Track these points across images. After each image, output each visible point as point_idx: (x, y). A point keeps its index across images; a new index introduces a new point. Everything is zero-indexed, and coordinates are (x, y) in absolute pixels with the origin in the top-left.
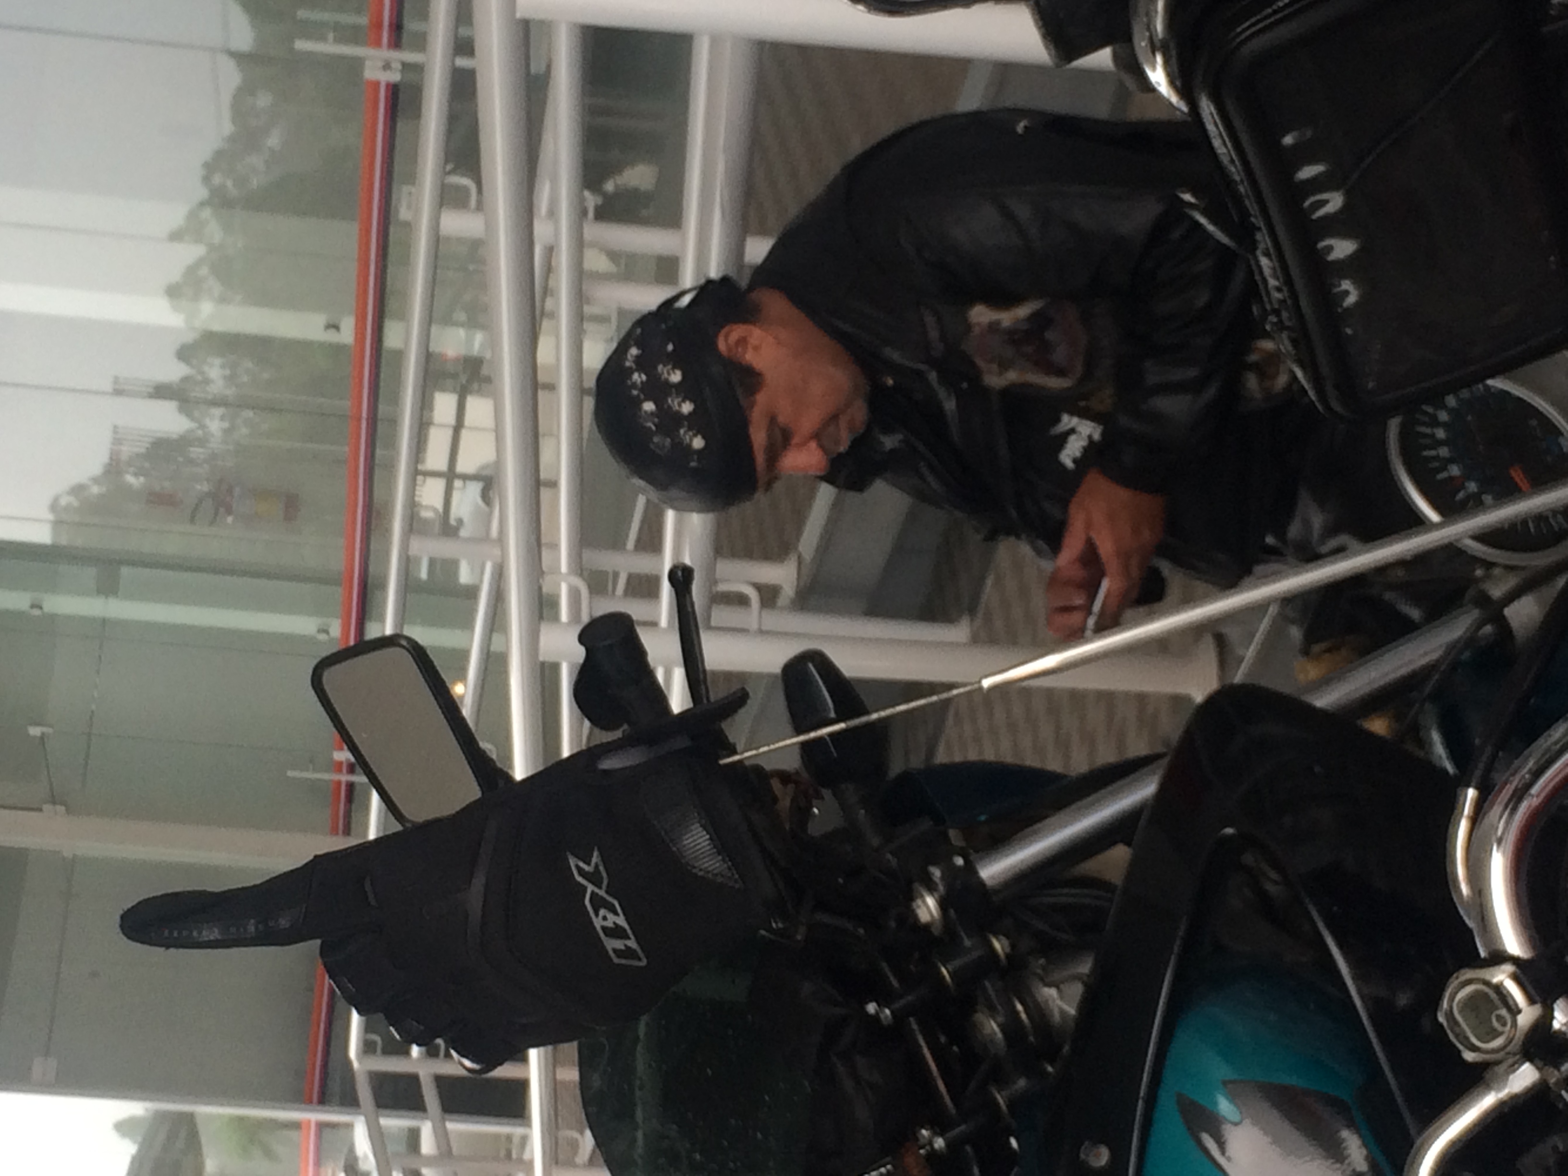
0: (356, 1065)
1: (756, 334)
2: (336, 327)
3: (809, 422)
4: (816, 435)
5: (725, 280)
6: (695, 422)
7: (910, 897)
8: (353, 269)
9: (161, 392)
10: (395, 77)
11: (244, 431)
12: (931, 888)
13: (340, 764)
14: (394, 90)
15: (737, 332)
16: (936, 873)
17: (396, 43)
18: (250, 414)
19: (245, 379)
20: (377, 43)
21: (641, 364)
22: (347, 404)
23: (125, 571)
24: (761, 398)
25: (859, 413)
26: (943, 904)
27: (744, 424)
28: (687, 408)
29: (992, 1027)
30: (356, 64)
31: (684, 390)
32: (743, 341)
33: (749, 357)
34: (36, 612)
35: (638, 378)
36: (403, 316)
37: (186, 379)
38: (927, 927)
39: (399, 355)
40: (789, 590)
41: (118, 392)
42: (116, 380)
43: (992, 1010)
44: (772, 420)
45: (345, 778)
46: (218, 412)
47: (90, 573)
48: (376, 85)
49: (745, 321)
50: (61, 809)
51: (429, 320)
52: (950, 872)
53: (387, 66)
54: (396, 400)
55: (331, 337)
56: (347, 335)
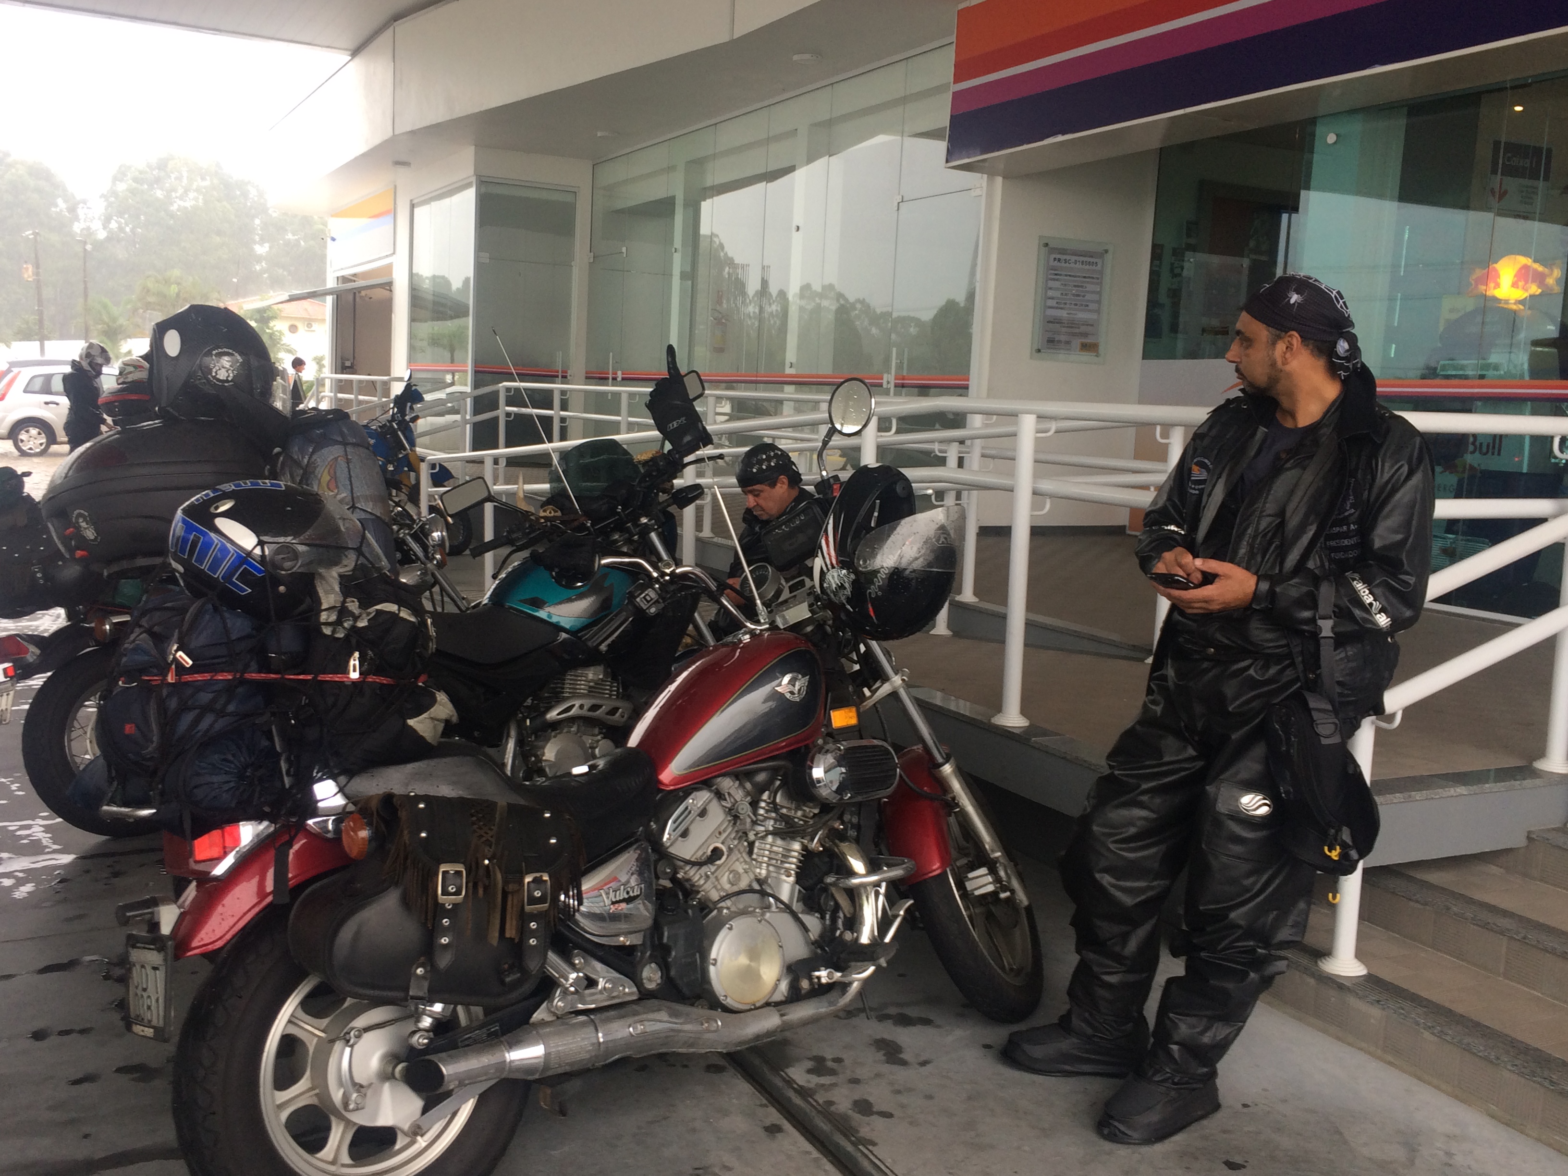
0: (501, 385)
1: (785, 487)
2: (791, 367)
3: (761, 502)
4: (758, 504)
5: (801, 480)
6: (760, 470)
7: (646, 516)
8: (814, 372)
9: (765, 283)
10: (885, 386)
11: (749, 323)
12: (649, 521)
13: (616, 374)
14: (881, 385)
15: (786, 481)
16: (653, 521)
17: (896, 386)
18: (757, 324)
19: (772, 322)
20: (896, 379)
21: (776, 454)
22: (762, 371)
23: (690, 282)
24: (767, 488)
25: (765, 517)
26: (645, 524)
27: (761, 483)
28: (764, 467)
29: (616, 537)
30: (889, 372)
31: (769, 466)
32: (783, 483)
33: (779, 485)
34: (673, 250)
35: (772, 454)
36: (797, 392)
37: (770, 294)
38: (639, 520)
39: (782, 391)
40: (701, 535)
41: (763, 268)
42: (769, 267)
43: (620, 537)
44: (761, 491)
45: (610, 376)
46: (757, 311)
47: (688, 269)
48: (882, 379)
49: (789, 482)
50: (592, 260)
51: (796, 401)
52: (653, 525)
53: (888, 383)
54: (765, 390)
55: (788, 365)
56: (788, 371)
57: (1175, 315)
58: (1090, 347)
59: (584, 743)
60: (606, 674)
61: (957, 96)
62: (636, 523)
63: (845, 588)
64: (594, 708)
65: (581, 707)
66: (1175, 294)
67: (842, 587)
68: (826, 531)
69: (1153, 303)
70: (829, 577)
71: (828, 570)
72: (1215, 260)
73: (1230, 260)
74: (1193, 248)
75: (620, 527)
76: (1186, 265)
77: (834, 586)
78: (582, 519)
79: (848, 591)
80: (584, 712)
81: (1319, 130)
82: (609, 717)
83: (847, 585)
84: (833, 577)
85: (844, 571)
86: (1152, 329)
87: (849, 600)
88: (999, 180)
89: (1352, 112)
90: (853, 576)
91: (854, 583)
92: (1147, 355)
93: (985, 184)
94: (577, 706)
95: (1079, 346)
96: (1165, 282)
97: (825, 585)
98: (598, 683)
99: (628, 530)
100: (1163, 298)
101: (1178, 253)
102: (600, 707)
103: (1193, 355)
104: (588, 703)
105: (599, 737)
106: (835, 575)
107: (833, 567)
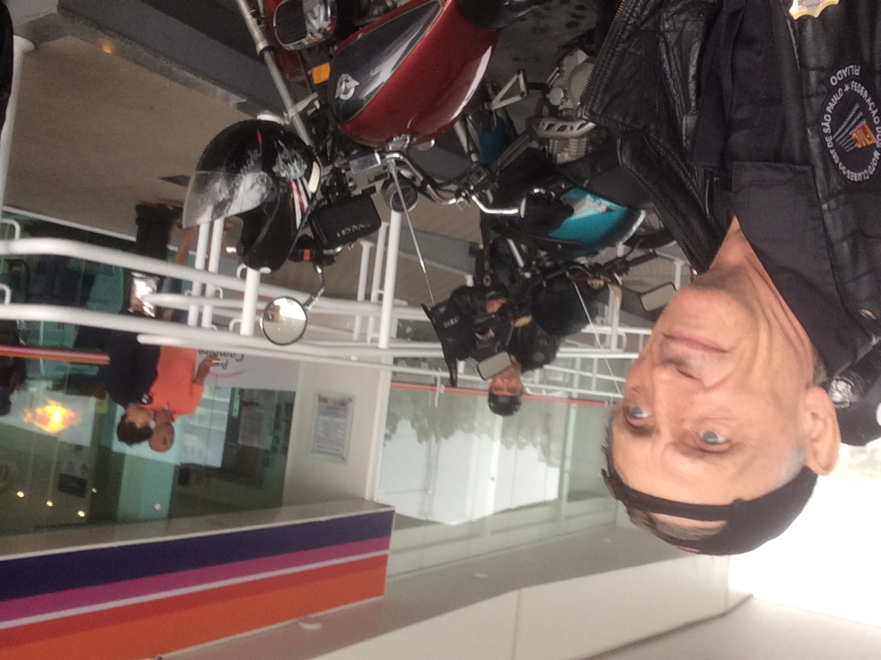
57: (277, 415)
58: (323, 400)
59: (572, 102)
60: (556, 158)
61: (386, 546)
62: (533, 273)
63: (283, 160)
64: (563, 128)
65: (572, 128)
66: (277, 426)
67: (286, 162)
68: (303, 214)
69: (289, 423)
70: (300, 173)
71: (301, 179)
72: (256, 444)
73: (249, 444)
74: (267, 452)
75: (546, 271)
76: (271, 443)
77: (295, 164)
78: (572, 278)
79: (280, 158)
80: (569, 124)
81: (165, 512)
82: (553, 122)
83: (281, 162)
84: (295, 171)
85: (283, 175)
86: (290, 408)
87: (281, 150)
88: (367, 497)
89: (145, 521)
90: (275, 169)
91: (274, 163)
92: (293, 394)
93: (376, 495)
94: (575, 129)
95: (329, 401)
96: (281, 434)
97: (306, 167)
98: (562, 151)
99: (540, 268)
100: (283, 424)
101: (274, 449)
102: (559, 130)
103: (269, 393)
104: (567, 133)
105: (561, 108)
106: (292, 173)
107: (296, 181)
